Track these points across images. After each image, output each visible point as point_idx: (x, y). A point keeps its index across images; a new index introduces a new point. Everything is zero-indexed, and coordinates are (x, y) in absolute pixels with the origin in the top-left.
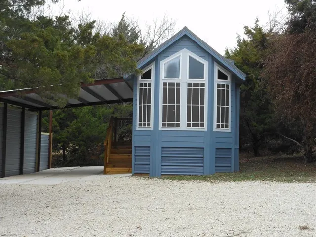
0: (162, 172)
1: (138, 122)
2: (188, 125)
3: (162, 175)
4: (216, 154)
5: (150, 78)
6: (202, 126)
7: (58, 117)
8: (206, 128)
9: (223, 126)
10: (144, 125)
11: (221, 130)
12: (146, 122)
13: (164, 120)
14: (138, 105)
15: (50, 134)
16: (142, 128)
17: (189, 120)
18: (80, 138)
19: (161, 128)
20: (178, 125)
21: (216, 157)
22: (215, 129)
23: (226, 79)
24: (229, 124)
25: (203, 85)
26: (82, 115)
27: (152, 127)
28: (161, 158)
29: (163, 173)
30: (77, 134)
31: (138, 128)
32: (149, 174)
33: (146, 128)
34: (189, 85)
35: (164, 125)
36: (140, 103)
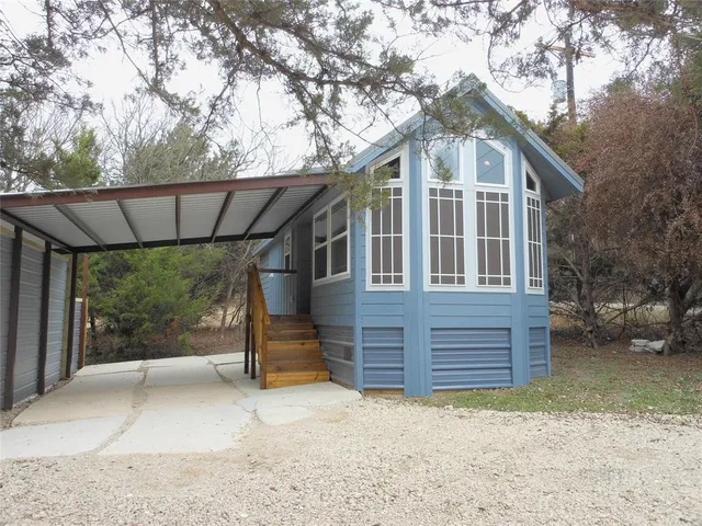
0: (435, 384)
1: (369, 274)
2: (482, 281)
3: (434, 391)
4: (531, 341)
5: (399, 177)
6: (507, 282)
7: (96, 268)
8: (513, 288)
9: (536, 283)
10: (387, 280)
11: (534, 290)
12: (393, 274)
13: (434, 269)
14: (369, 235)
15: (84, 300)
16: (382, 287)
17: (481, 270)
18: (140, 307)
19: (427, 286)
20: (461, 280)
21: (531, 347)
22: (528, 289)
24: (543, 280)
25: (505, 197)
26: (144, 264)
27: (406, 286)
28: (430, 353)
29: (435, 388)
30: (135, 301)
31: (370, 286)
32: (403, 389)
33: (392, 287)
34: (480, 195)
35: (434, 280)
36: (375, 230)
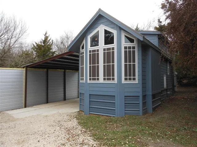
2: (104, 79)
3: (90, 114)
4: (125, 101)
6: (113, 79)
8: (116, 81)
9: (130, 79)
11: (128, 82)
13: (90, 76)
17: (104, 75)
19: (89, 81)
20: (98, 79)
22: (123, 81)
23: (133, 42)
24: (137, 77)
25: (113, 49)
27: (84, 81)
32: (84, 111)
34: (104, 50)
